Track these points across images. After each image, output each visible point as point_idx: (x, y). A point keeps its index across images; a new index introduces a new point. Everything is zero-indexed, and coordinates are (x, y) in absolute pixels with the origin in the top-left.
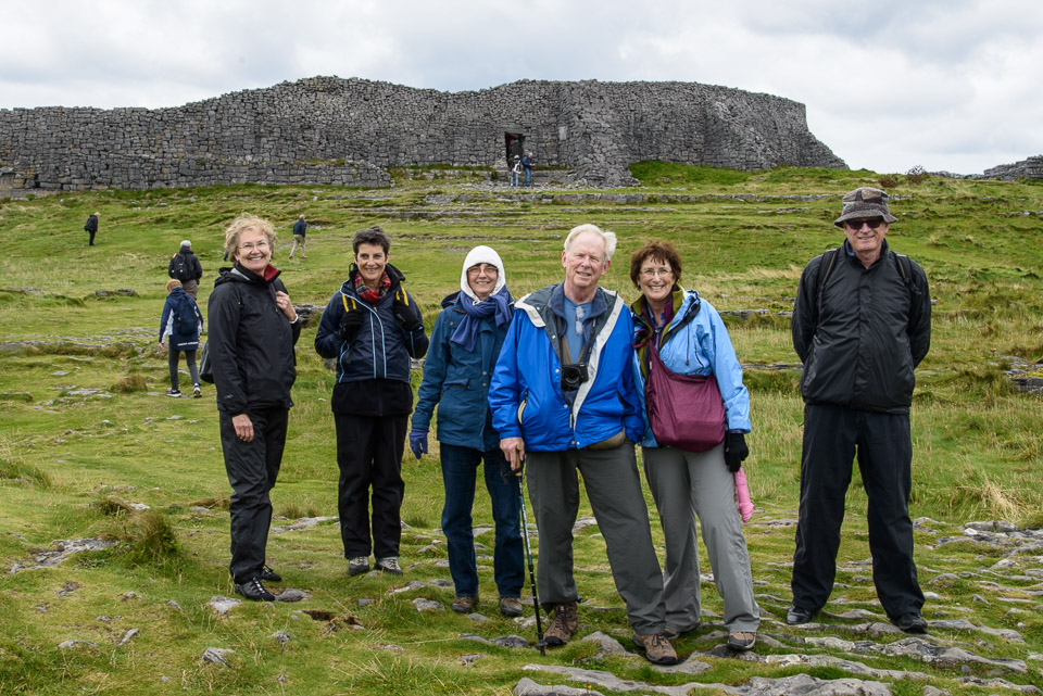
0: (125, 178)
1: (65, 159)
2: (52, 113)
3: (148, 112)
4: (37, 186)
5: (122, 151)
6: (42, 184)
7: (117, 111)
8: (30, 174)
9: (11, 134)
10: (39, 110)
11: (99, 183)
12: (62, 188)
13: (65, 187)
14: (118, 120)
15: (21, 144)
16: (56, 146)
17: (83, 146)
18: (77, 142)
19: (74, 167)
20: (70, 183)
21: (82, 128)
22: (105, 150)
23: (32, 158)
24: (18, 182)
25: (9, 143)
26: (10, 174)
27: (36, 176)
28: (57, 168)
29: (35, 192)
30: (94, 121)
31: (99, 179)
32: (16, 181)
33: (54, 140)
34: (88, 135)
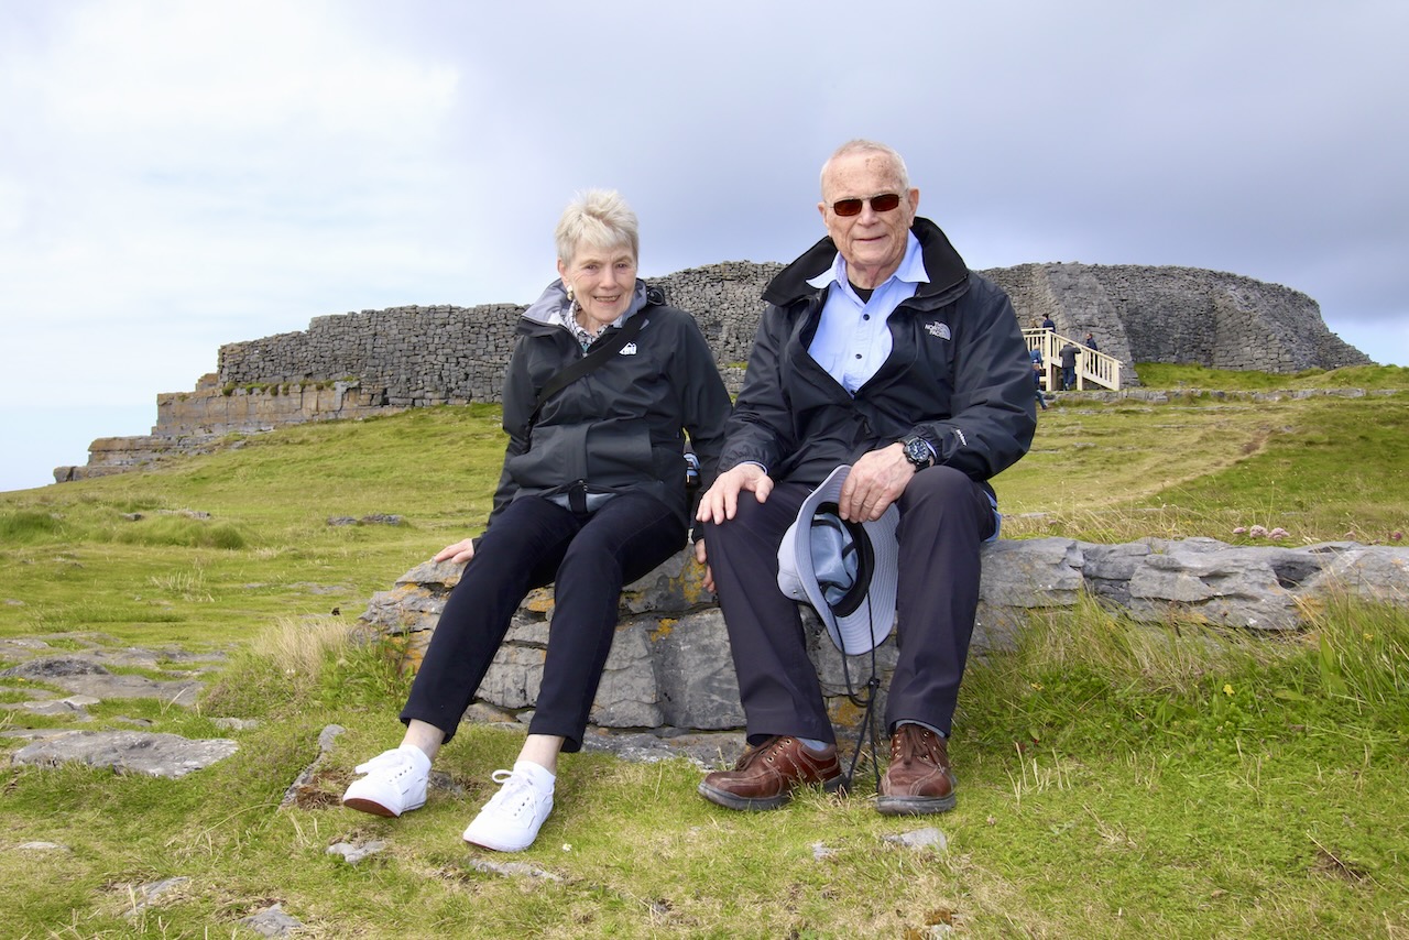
0: (488, 389)
1: (418, 369)
2: (404, 314)
4: (385, 402)
5: (484, 358)
6: (391, 400)
7: (479, 309)
8: (378, 389)
9: (357, 342)
10: (390, 311)
11: (457, 397)
12: (413, 404)
13: (417, 402)
14: (481, 318)
15: (369, 353)
16: (409, 353)
17: (440, 352)
18: (432, 348)
19: (427, 378)
20: (423, 398)
21: (439, 331)
22: (464, 357)
23: (380, 368)
24: (365, 398)
25: (356, 352)
26: (355, 388)
27: (385, 391)
28: (408, 380)
29: (382, 410)
30: (452, 321)
31: (457, 392)
32: (362, 397)
33: (405, 346)
34: (444, 339)
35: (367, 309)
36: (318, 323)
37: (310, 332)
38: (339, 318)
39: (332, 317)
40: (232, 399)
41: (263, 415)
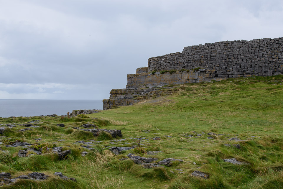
0: (260, 71)
1: (230, 64)
2: (223, 44)
3: (271, 40)
4: (216, 76)
5: (258, 59)
6: (219, 75)
7: (255, 41)
8: (213, 71)
9: (204, 55)
10: (217, 43)
11: (247, 74)
12: (228, 77)
13: (230, 76)
15: (209, 59)
16: (225, 58)
17: (239, 57)
18: (236, 56)
19: (235, 67)
20: (233, 74)
21: (238, 50)
22: (250, 59)
23: (214, 64)
24: (207, 75)
25: (203, 58)
26: (203, 71)
27: (216, 72)
28: (226, 68)
29: (215, 79)
30: (244, 46)
31: (247, 72)
32: (206, 74)
33: (224, 56)
34: (241, 52)
35: (207, 43)
36: (187, 49)
37: (184, 52)
38: (196, 47)
39: (193, 47)
40: (155, 76)
41: (166, 81)
